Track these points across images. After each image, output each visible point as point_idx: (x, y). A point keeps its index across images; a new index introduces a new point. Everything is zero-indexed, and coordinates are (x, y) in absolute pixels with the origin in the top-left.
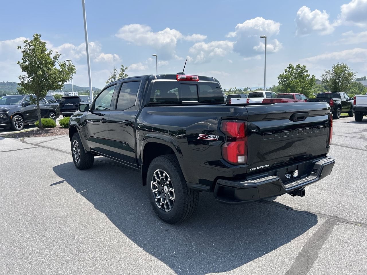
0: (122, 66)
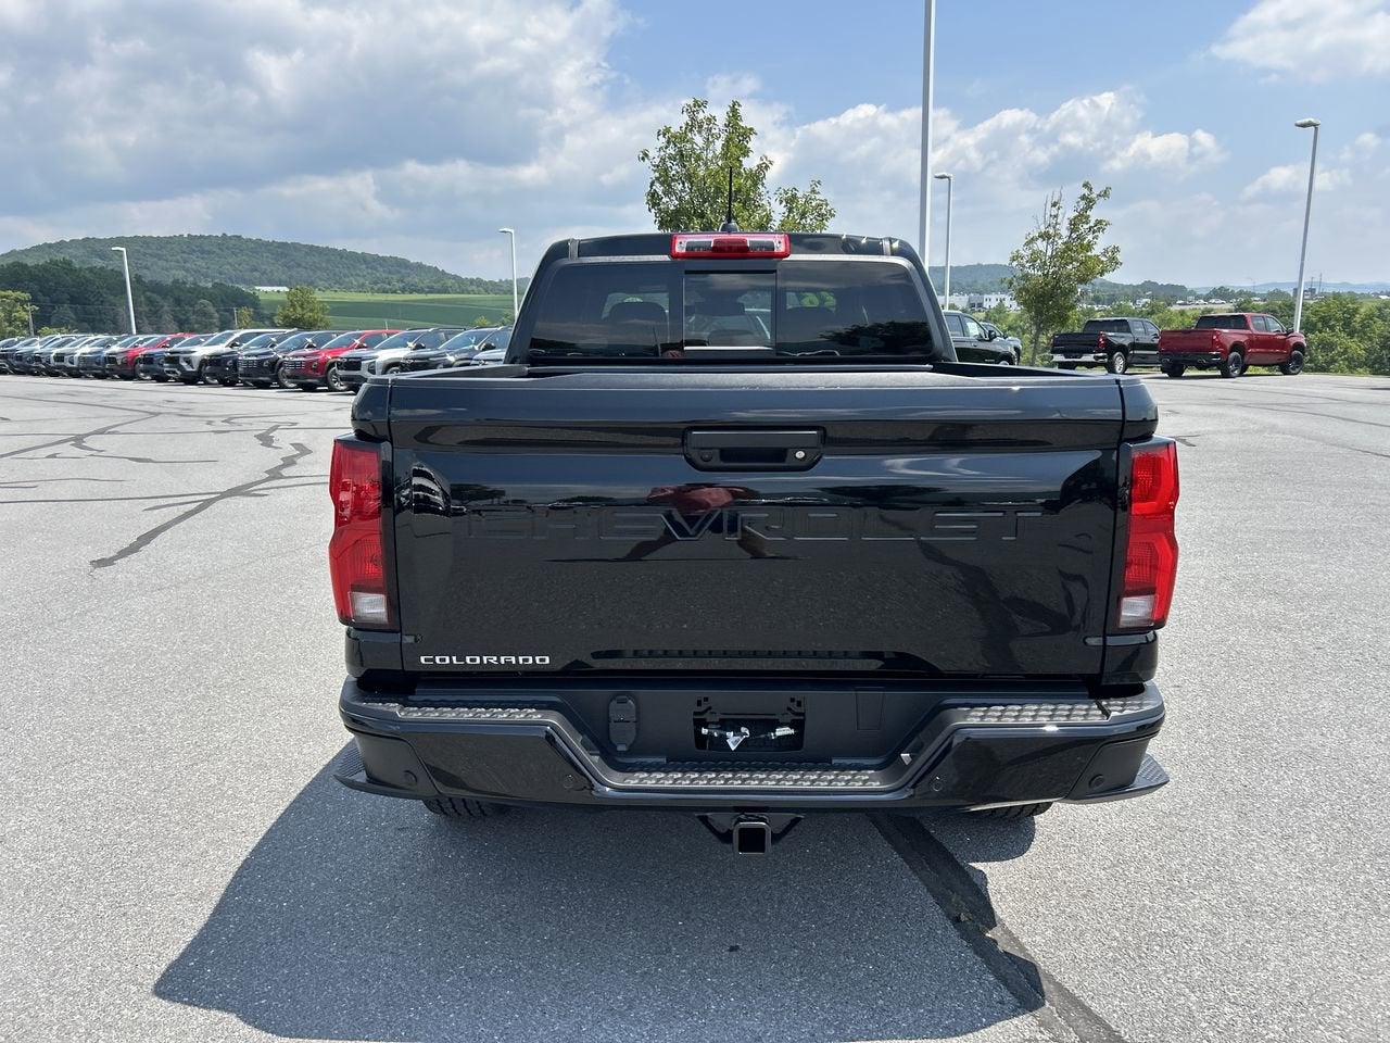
0: (1085, 185)
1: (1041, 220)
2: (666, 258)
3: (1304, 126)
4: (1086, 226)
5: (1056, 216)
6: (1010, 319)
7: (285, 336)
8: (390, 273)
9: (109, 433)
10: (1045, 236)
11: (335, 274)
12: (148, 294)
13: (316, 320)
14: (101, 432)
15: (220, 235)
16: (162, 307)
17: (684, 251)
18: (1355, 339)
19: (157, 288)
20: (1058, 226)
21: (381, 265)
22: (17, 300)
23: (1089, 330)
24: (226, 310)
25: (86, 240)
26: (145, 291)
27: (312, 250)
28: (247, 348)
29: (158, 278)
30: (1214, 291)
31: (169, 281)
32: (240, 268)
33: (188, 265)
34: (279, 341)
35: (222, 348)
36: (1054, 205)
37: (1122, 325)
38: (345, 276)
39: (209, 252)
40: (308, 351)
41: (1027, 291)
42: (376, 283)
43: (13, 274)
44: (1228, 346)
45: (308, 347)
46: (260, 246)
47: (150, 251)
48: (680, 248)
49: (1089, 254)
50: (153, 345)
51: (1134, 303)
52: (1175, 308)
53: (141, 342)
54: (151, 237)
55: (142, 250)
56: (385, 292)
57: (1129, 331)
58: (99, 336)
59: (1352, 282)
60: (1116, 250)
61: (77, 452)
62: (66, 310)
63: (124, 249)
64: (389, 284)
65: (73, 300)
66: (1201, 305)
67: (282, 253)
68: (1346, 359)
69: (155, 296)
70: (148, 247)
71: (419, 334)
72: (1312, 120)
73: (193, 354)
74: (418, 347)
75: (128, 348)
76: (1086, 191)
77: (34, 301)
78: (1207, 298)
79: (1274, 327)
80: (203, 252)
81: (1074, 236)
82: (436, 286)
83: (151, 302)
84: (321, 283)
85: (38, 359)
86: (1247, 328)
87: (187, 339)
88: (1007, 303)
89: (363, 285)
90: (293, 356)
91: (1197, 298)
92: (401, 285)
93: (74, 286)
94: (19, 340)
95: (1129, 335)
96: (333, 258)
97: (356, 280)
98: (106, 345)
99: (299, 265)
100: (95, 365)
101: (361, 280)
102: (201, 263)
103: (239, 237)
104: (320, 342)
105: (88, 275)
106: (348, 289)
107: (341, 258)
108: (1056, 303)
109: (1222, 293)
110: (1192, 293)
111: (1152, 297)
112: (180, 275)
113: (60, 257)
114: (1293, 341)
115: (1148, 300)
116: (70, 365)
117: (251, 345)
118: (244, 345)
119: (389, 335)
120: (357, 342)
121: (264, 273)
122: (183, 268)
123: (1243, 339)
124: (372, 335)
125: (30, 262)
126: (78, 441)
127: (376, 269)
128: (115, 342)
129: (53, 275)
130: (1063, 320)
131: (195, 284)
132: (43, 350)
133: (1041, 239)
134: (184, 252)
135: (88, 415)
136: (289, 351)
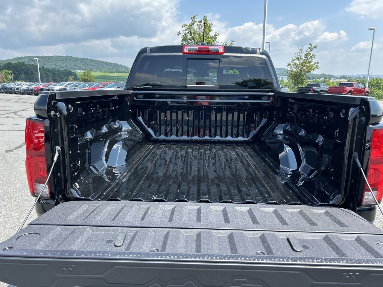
0: (310, 44)
1: (297, 54)
2: (181, 54)
3: (371, 29)
4: (310, 56)
5: (301, 53)
6: (285, 83)
7: (80, 84)
8: (113, 67)
9: (25, 111)
10: (298, 59)
11: (98, 67)
12: (46, 72)
13: (91, 80)
14: (23, 110)
15: (66, 56)
16: (49, 75)
17: (187, 51)
18: (381, 91)
19: (48, 70)
20: (301, 56)
21: (111, 65)
22: (8, 73)
23: (308, 87)
24: (67, 77)
25: (29, 56)
26: (44, 71)
27: (92, 61)
28: (69, 87)
29: (48, 67)
30: (342, 76)
31: (52, 68)
32: (71, 65)
33: (57, 64)
34: (79, 85)
35: (63, 87)
36: (301, 50)
37: (318, 85)
38: (101, 68)
39: (63, 61)
40: (87, 88)
41: (292, 74)
42: (109, 70)
43: (8, 66)
44: (348, 91)
45: (87, 87)
46: (77, 59)
47: (46, 60)
48: (186, 50)
49: (310, 64)
50: (44, 86)
51: (319, 79)
52: (331, 81)
53: (40, 85)
54: (47, 56)
55: (44, 60)
56: (111, 72)
57: (320, 87)
58: (29, 83)
59: (380, 75)
60: (318, 63)
61: (15, 116)
62: (23, 76)
63: (37, 59)
64: (113, 70)
65: (25, 73)
66: (338, 80)
67: (83, 61)
68: (377, 96)
69: (48, 72)
70: (46, 59)
71: (118, 84)
72: (373, 28)
73: (54, 89)
74: (118, 87)
75: (37, 86)
76: (310, 46)
77: (14, 73)
78: (340, 78)
79: (361, 86)
80: (61, 61)
81: (306, 59)
82: (126, 71)
83: (46, 74)
84: (94, 70)
85: (11, 89)
86: (353, 86)
87: (53, 84)
88: (284, 79)
89: (106, 70)
90: (82, 90)
91: (337, 78)
92: (116, 71)
93: (25, 69)
94: (7, 84)
95: (320, 88)
96: (97, 63)
97: (104, 69)
98: (30, 85)
99: (88, 65)
100: (27, 91)
101: (105, 69)
102: (61, 64)
103: (71, 57)
104: (90, 85)
105: (29, 66)
106: (101, 72)
107: (100, 63)
108: (300, 78)
109: (344, 77)
110: (335, 77)
111: (324, 78)
112: (55, 67)
113: (21, 61)
114: (366, 90)
115: (323, 79)
116: (20, 91)
117: (71, 86)
118: (69, 86)
119: (110, 84)
120: (101, 86)
121: (78, 67)
122: (56, 65)
123: (352, 90)
124: (105, 84)
125: (13, 62)
126: (16, 113)
127: (109, 66)
128: (33, 85)
129: (19, 66)
130: (302, 83)
131: (59, 69)
132: (13, 87)
133: (296, 60)
134: (56, 60)
135: (21, 105)
136: (81, 88)
